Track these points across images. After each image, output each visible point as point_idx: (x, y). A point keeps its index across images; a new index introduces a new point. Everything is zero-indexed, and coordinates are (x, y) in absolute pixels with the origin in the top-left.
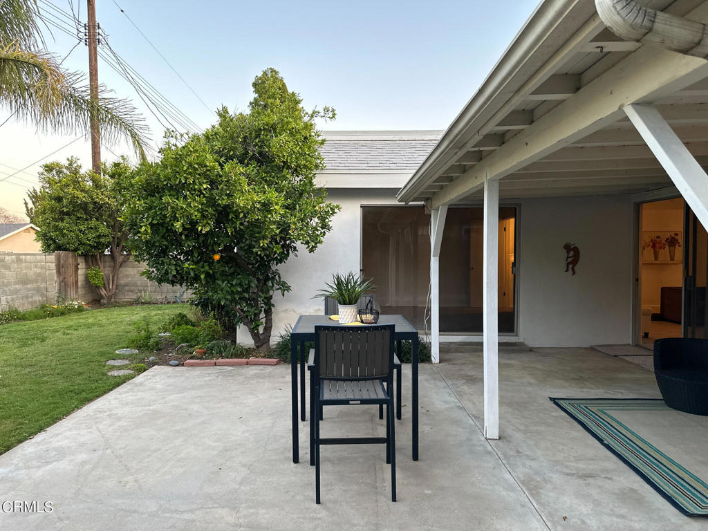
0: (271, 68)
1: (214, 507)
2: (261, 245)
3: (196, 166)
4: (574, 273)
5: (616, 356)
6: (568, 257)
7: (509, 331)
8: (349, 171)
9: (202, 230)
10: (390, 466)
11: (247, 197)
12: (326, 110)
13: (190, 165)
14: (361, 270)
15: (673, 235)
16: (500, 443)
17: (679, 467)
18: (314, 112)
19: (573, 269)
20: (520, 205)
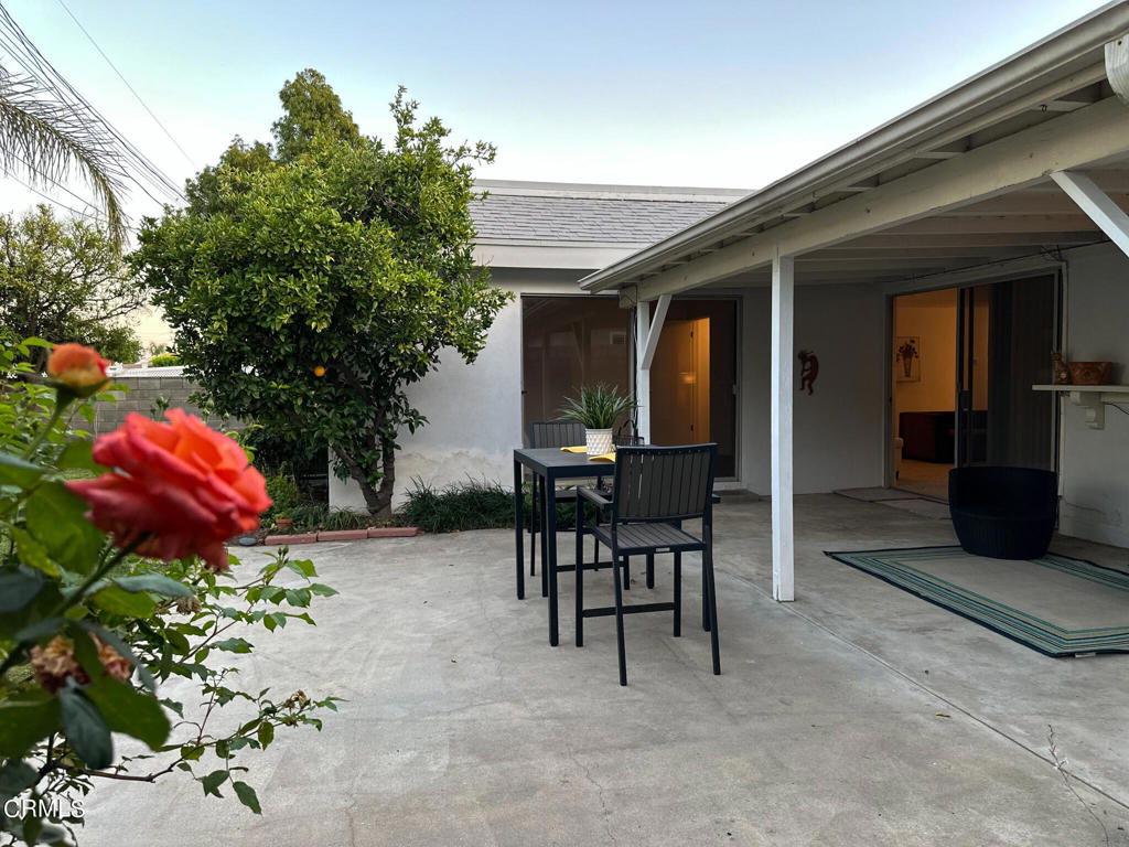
0: (311, 70)
1: (486, 703)
2: (402, 351)
3: (318, 227)
4: (811, 391)
5: (871, 502)
6: (804, 370)
7: (728, 475)
8: (511, 242)
9: (316, 328)
10: (709, 635)
11: (392, 275)
12: (480, 146)
13: (308, 223)
14: (522, 392)
15: (909, 343)
16: (798, 605)
17: (1017, 612)
18: (462, 149)
19: (810, 386)
20: (741, 298)
